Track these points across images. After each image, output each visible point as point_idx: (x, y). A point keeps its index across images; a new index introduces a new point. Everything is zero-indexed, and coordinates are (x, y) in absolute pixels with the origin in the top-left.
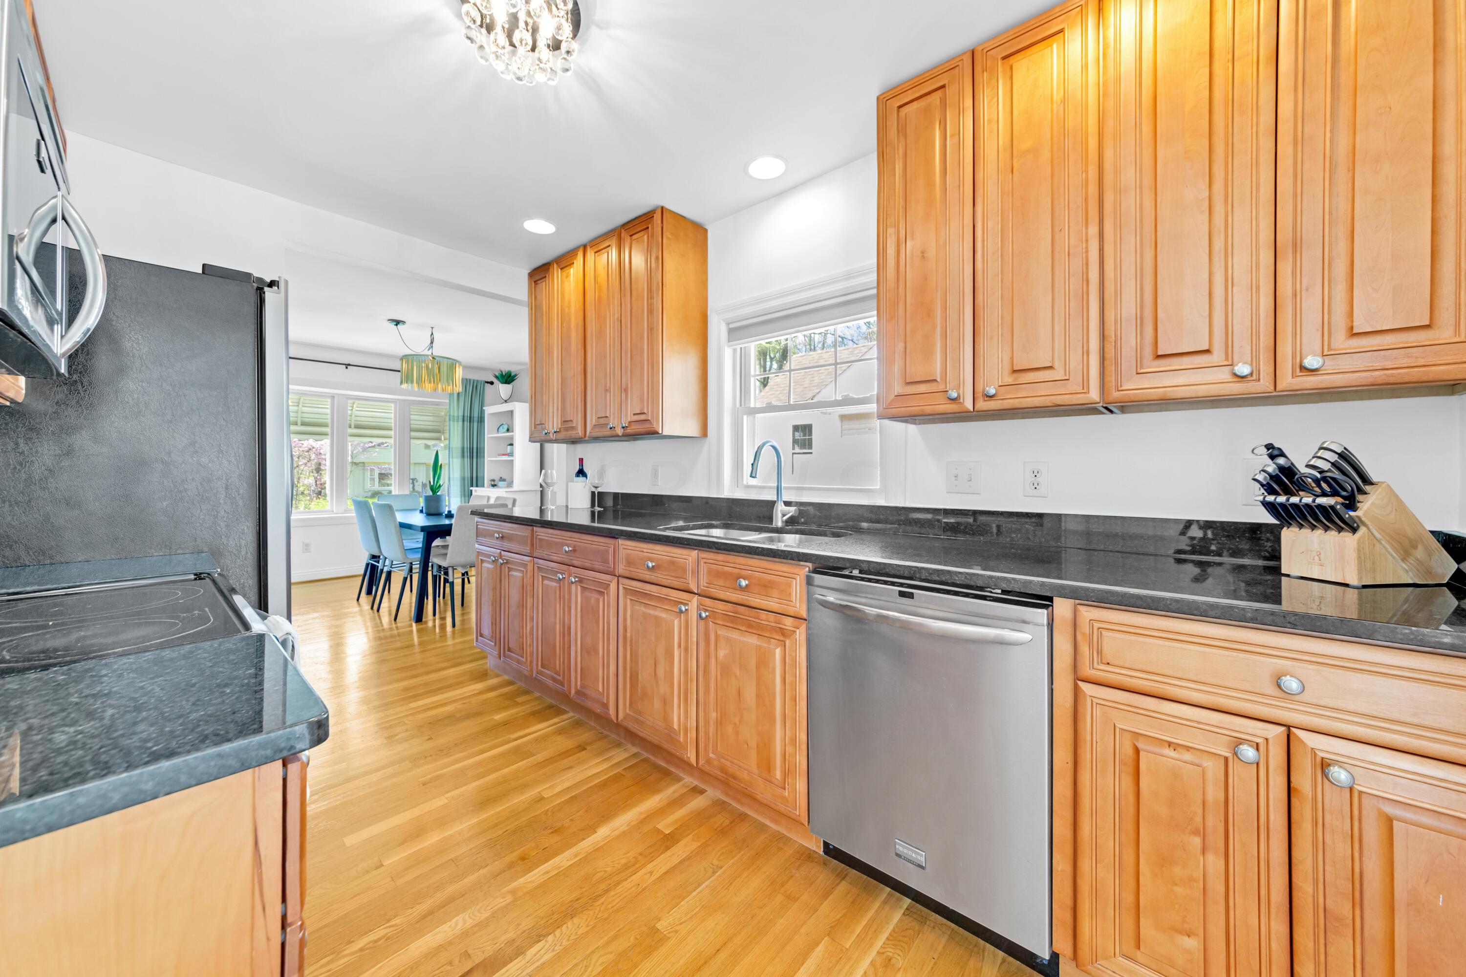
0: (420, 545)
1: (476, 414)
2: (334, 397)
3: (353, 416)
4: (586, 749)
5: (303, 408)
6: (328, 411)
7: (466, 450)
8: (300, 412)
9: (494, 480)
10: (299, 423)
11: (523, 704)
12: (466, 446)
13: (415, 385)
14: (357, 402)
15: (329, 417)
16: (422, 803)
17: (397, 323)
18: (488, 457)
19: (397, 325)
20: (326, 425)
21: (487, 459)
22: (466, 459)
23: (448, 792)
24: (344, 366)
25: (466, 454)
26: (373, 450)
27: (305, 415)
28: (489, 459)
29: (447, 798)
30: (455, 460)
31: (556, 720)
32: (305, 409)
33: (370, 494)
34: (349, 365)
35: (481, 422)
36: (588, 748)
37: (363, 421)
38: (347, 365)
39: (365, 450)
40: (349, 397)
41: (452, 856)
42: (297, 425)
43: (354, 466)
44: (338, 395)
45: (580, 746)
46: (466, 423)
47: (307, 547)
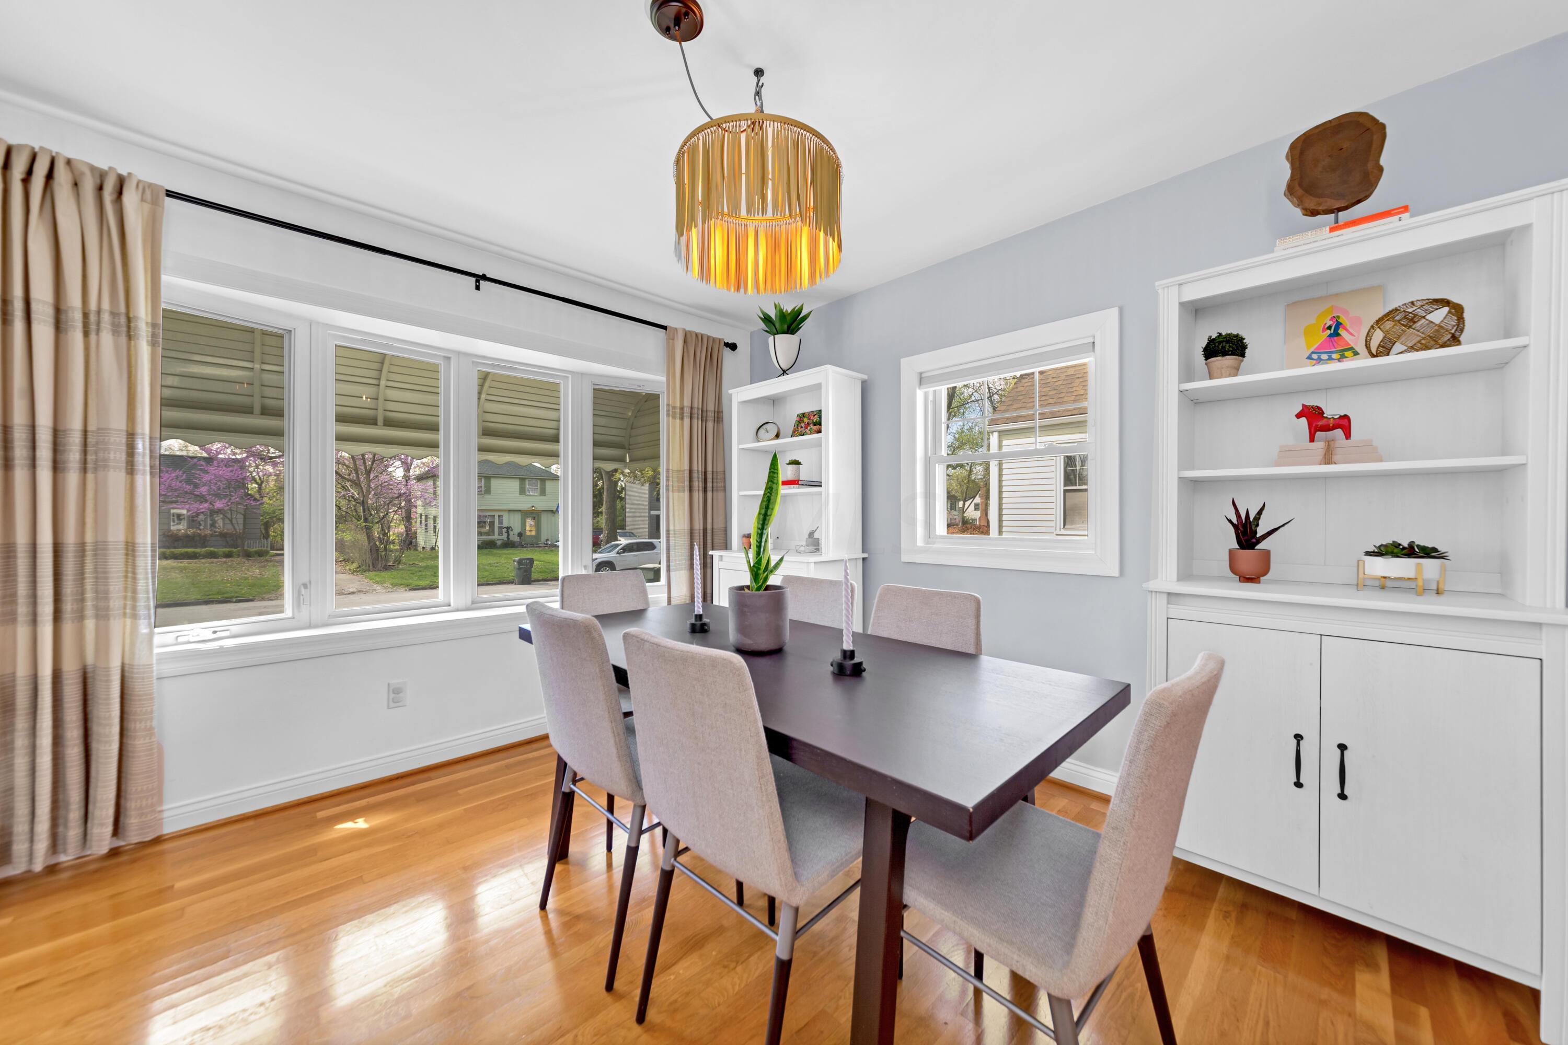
1: (711, 406)
2: (449, 358)
7: (695, 475)
10: (380, 421)
12: (695, 468)
24: (473, 281)
27: (391, 406)
32: (392, 394)
34: (484, 277)
35: (718, 422)
38: (480, 278)
42: (376, 424)
46: (695, 422)
47: (396, 694)
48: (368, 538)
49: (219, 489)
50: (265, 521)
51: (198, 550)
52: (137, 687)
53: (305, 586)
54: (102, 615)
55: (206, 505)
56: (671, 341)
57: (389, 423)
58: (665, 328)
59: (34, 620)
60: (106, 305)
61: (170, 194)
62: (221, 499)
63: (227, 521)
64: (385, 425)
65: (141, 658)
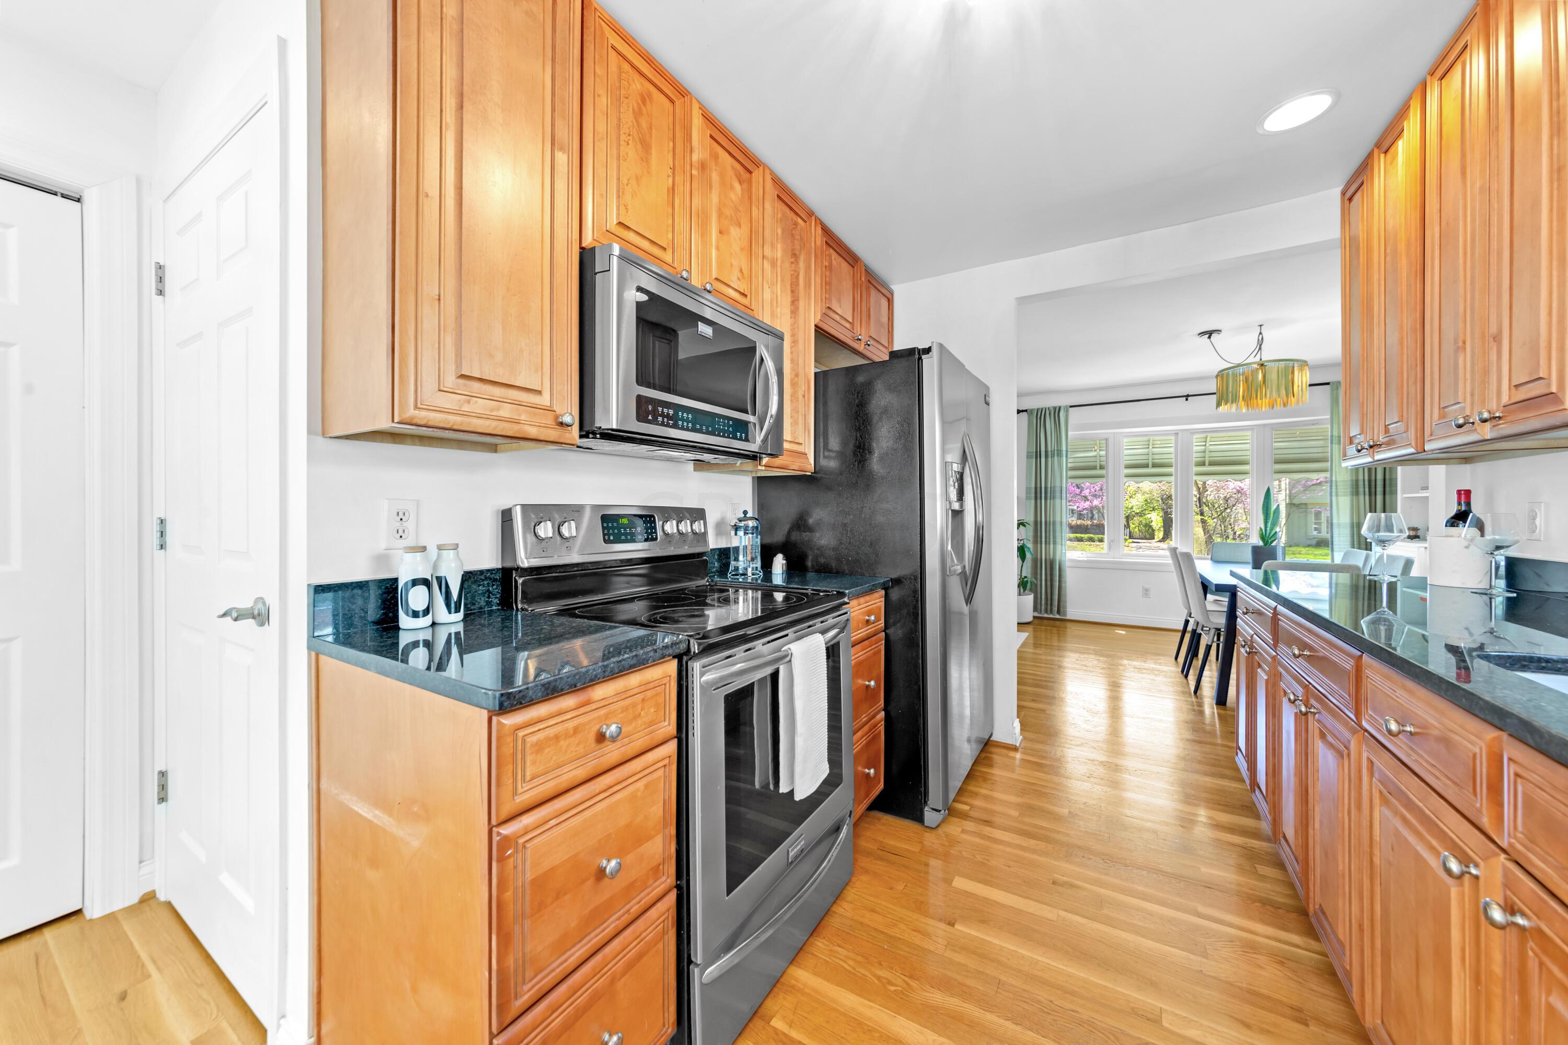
0: (1225, 609)
2: (1178, 433)
3: (1207, 452)
4: (1307, 1025)
5: (1154, 450)
6: (1172, 450)
7: (1361, 483)
8: (1150, 454)
9: (1416, 529)
10: (1150, 465)
11: (1263, 878)
12: (1361, 477)
13: (1242, 403)
14: (1209, 435)
15: (1173, 456)
16: (1035, 900)
17: (1210, 334)
18: (1404, 492)
19: (1209, 337)
20: (1170, 466)
21: (1400, 496)
22: (1361, 497)
23: (1065, 910)
24: (1185, 398)
25: (1361, 490)
26: (1319, 488)
27: (1156, 457)
28: (1404, 496)
29: (1058, 915)
30: (1341, 499)
31: (1296, 939)
33: (1314, 542)
34: (1189, 395)
36: (1313, 1028)
37: (1218, 457)
38: (1187, 397)
39: (1306, 488)
40: (1193, 432)
41: (1003, 978)
43: (1294, 509)
44: (1182, 430)
45: (1300, 1010)
47: (1146, 592)
48: (1204, 531)
49: (1095, 491)
50: (1127, 514)
51: (1083, 535)
52: (1063, 567)
53: (1112, 541)
54: (1055, 543)
55: (1088, 503)
56: (1335, 392)
57: (1155, 466)
58: (1328, 384)
59: (1041, 543)
60: (1056, 449)
61: (1071, 407)
62: (1096, 498)
63: (1100, 514)
64: (1152, 467)
65: (1063, 559)
